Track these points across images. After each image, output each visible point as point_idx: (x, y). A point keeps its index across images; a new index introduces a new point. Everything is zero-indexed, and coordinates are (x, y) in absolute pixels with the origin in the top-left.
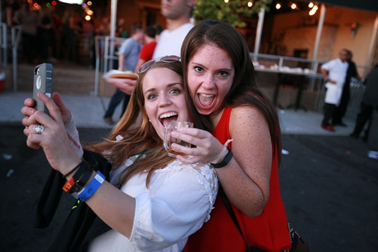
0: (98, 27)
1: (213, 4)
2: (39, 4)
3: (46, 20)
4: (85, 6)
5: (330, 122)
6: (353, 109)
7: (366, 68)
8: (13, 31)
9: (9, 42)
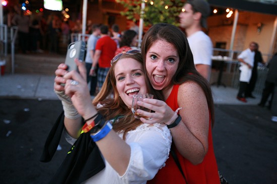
0: (73, 27)
1: (157, 10)
2: (30, 11)
3: (35, 22)
4: (64, 12)
5: (243, 95)
6: (260, 86)
7: (269, 55)
8: (12, 30)
9: (9, 38)
